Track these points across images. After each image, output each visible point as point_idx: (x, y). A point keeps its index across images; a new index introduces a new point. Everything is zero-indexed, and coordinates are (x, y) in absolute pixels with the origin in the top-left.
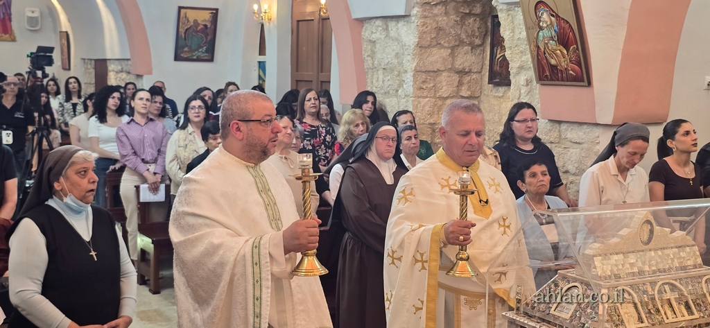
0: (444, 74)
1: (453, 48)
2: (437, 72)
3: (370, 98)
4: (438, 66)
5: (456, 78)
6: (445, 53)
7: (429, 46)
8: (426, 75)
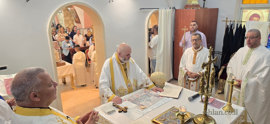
0: (70, 21)
1: (70, 17)
2: (68, 20)
3: (59, 25)
4: (68, 19)
5: (72, 21)
6: (69, 17)
7: (66, 16)
8: (66, 21)
